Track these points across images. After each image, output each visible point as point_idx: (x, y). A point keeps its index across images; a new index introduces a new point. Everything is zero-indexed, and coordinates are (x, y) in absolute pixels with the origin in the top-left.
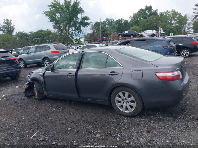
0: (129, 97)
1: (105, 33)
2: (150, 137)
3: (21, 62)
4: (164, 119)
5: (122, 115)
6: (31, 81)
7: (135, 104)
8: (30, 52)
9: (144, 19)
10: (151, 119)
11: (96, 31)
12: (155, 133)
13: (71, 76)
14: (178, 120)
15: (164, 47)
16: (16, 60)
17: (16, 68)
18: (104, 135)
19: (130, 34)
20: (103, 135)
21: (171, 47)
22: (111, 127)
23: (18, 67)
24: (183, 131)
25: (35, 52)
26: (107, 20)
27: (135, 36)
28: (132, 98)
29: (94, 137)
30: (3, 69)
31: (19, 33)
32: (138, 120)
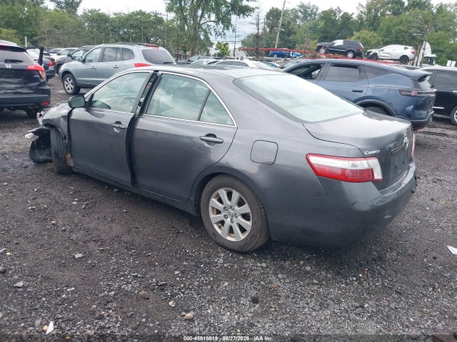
0: (240, 203)
1: (291, 37)
2: (250, 315)
3: (68, 78)
4: (315, 275)
5: (219, 245)
6: (44, 127)
7: (249, 223)
8: (88, 58)
9: (392, 16)
10: (282, 268)
11: (268, 30)
12: (271, 307)
13: (119, 128)
14: (347, 284)
15: (400, 91)
16: (40, 72)
17: (37, 90)
18: (146, 288)
19: (348, 49)
20: (143, 288)
21: (422, 93)
22: (176, 270)
23: (43, 89)
24: (344, 314)
25: (99, 61)
26: (302, 6)
27: (357, 55)
28: (246, 209)
29: (120, 287)
30: (7, 90)
31: (89, 12)
32: (249, 263)
